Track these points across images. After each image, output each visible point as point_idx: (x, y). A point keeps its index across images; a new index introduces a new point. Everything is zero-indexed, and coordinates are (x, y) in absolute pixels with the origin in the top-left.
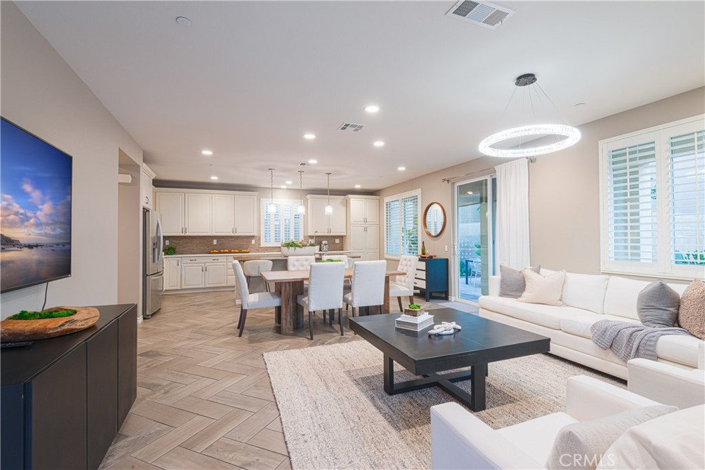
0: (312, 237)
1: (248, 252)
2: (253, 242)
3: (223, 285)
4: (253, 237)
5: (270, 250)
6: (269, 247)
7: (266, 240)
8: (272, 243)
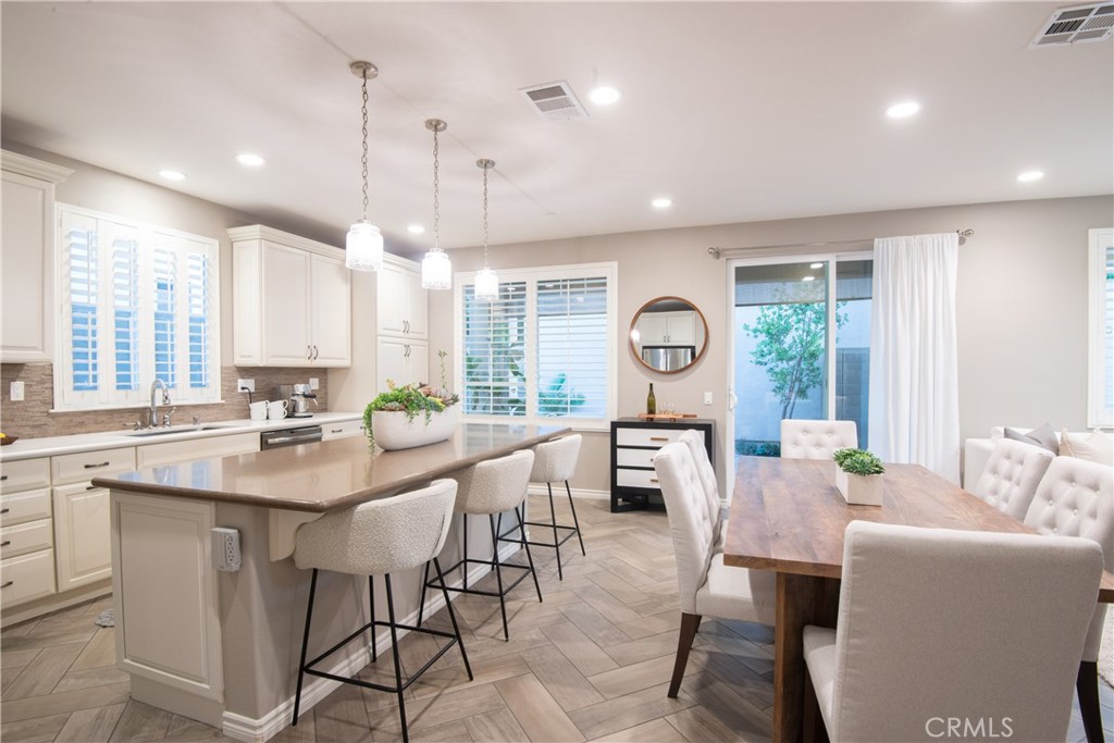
0: (247, 371)
1: (9, 441)
2: (18, 390)
4: (14, 369)
5: (96, 423)
6: (95, 412)
7: (80, 382)
8: (107, 396)
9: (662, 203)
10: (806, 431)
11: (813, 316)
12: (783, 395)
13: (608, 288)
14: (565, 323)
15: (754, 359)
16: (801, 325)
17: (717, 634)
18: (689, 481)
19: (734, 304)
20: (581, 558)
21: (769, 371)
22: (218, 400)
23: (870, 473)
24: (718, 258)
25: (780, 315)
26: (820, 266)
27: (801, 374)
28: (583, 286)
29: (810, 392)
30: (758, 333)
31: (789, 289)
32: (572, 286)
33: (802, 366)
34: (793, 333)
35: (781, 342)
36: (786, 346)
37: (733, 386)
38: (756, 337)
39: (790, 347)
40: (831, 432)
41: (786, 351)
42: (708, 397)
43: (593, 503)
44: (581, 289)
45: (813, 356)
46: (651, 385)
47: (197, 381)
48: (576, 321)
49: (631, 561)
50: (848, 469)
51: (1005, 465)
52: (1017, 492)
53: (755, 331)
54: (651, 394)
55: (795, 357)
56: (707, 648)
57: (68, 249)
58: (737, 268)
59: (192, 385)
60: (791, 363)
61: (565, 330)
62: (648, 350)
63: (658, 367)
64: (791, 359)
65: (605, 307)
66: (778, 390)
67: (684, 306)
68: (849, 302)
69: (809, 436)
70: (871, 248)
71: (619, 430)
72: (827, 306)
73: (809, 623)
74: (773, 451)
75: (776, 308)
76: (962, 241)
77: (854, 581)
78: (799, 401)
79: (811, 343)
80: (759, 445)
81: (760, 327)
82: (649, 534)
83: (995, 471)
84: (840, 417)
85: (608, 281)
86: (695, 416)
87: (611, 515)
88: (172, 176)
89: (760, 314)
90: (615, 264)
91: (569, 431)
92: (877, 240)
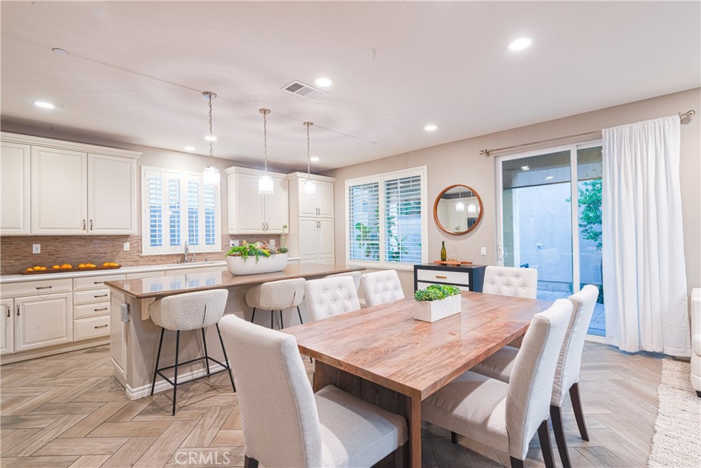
0: (234, 237)
1: (119, 267)
2: (127, 246)
3: (65, 340)
4: (125, 237)
5: (161, 260)
6: (161, 256)
7: (154, 243)
8: (166, 248)
9: (431, 128)
10: (501, 275)
13: (421, 182)
19: (501, 188)
22: (220, 250)
24: (488, 156)
28: (409, 182)
37: (502, 243)
40: (517, 276)
42: (484, 251)
44: (401, 181)
46: (444, 242)
47: (208, 242)
54: (443, 248)
57: (148, 186)
58: (503, 162)
59: (206, 244)
69: (503, 278)
70: (600, 137)
71: (418, 270)
76: (683, 123)
85: (421, 178)
86: (471, 263)
88: (190, 149)
90: (425, 167)
92: (603, 130)
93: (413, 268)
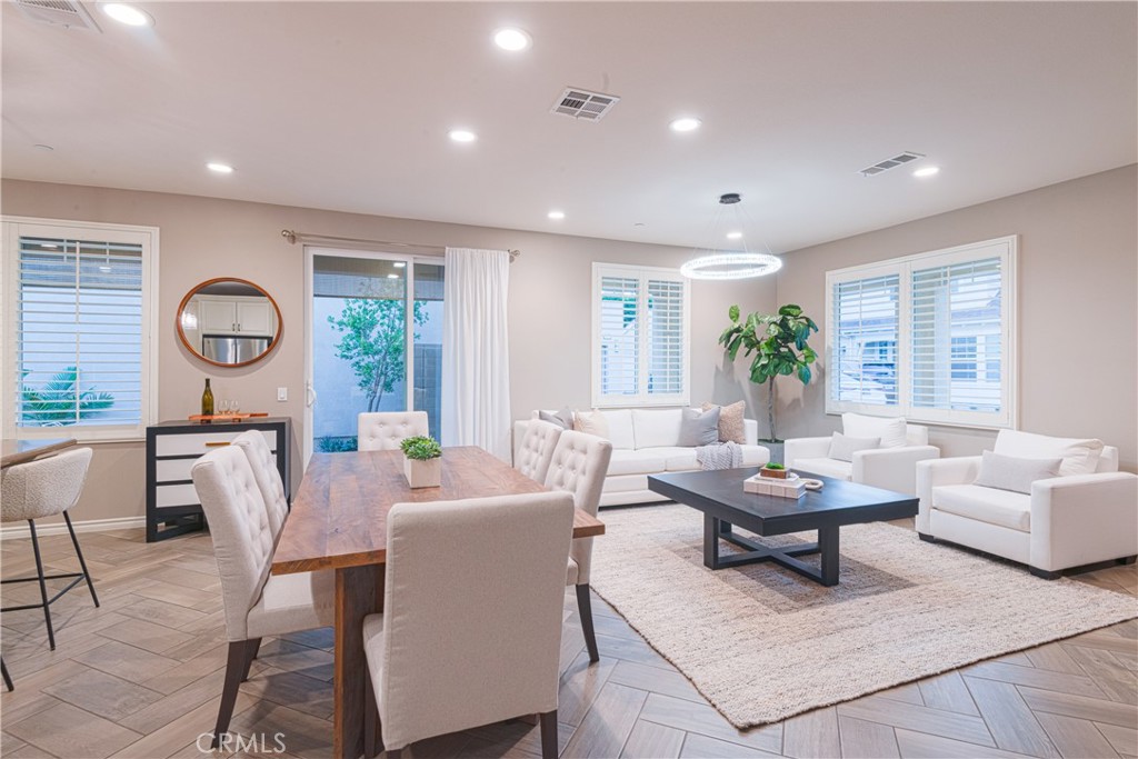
9: (220, 168)
10: (382, 423)
11: (398, 313)
12: (370, 389)
13: (144, 259)
14: (72, 298)
15: (339, 352)
16: (386, 321)
17: (281, 654)
18: (243, 488)
19: (312, 294)
20: (92, 611)
21: (354, 365)
23: (429, 457)
24: (294, 242)
25: (365, 310)
26: (402, 265)
27: (386, 368)
28: (104, 251)
29: (394, 385)
30: (343, 327)
31: (375, 283)
32: (82, 250)
33: (388, 360)
34: (378, 328)
35: (367, 337)
36: (371, 340)
37: (311, 381)
38: (342, 330)
39: (376, 342)
40: (405, 423)
41: (372, 346)
42: (282, 393)
43: (119, 536)
44: (103, 256)
45: (397, 350)
46: (208, 381)
48: (89, 297)
49: (171, 597)
50: (412, 456)
51: (534, 439)
52: (541, 460)
53: (341, 323)
54: (208, 391)
55: (381, 351)
56: (267, 673)
58: (315, 257)
60: (377, 357)
61: (72, 308)
62: (211, 340)
63: (226, 360)
64: (377, 353)
65: (140, 283)
66: (364, 384)
67: (255, 291)
68: (429, 302)
69: (386, 427)
70: (443, 255)
71: (159, 437)
72: (406, 304)
73: (370, 613)
74: (352, 445)
75: (361, 302)
76: (512, 260)
77: (395, 560)
78: (384, 393)
79: (395, 338)
80: (345, 441)
81: (345, 320)
82: (201, 559)
83: (528, 446)
84: (416, 408)
85: (145, 250)
86: (266, 415)
87: (145, 546)
89: (345, 308)
90: (156, 231)
91: (72, 444)
92: (447, 248)
93: (143, 435)
